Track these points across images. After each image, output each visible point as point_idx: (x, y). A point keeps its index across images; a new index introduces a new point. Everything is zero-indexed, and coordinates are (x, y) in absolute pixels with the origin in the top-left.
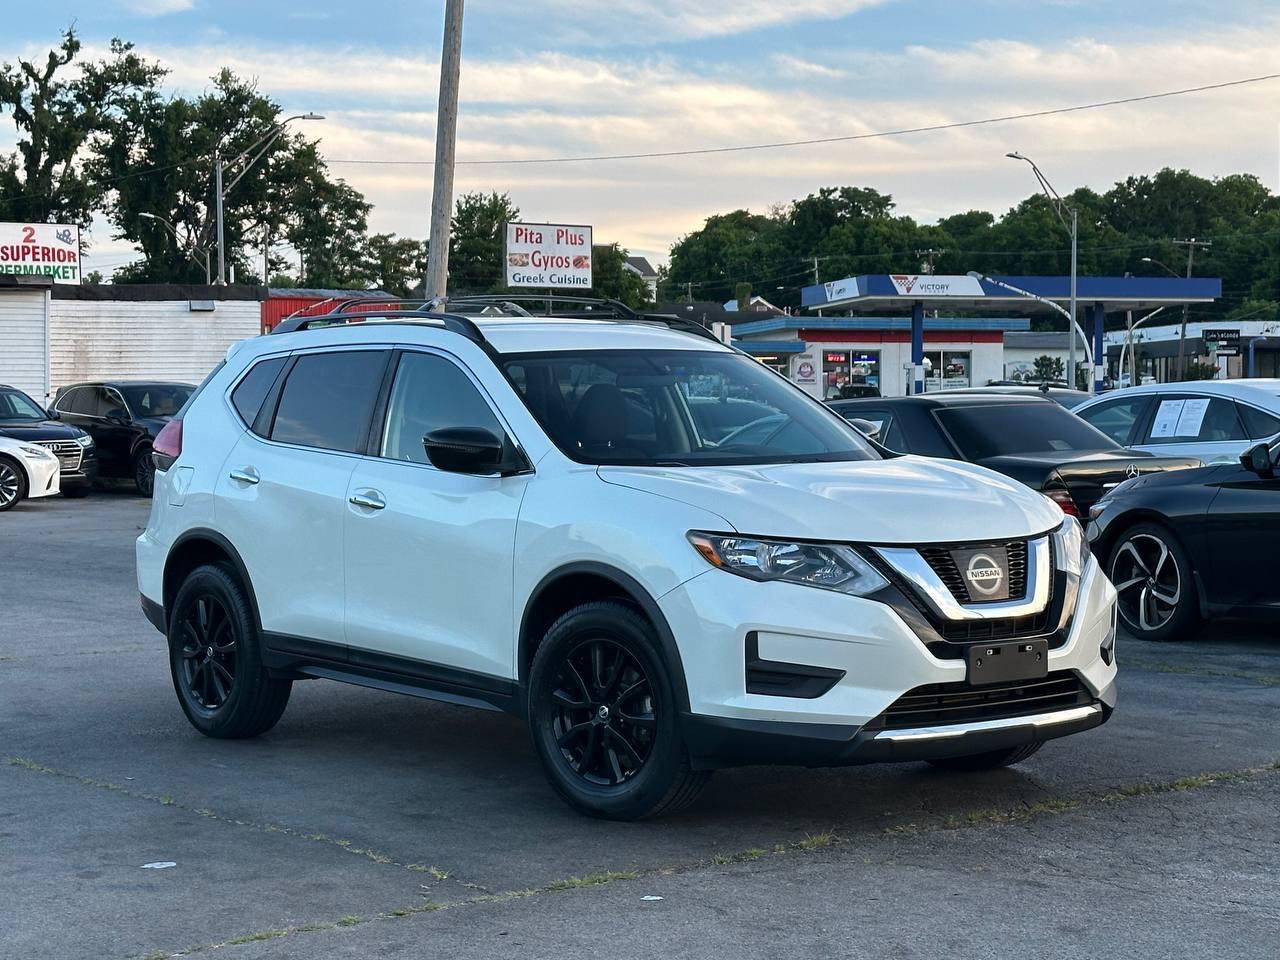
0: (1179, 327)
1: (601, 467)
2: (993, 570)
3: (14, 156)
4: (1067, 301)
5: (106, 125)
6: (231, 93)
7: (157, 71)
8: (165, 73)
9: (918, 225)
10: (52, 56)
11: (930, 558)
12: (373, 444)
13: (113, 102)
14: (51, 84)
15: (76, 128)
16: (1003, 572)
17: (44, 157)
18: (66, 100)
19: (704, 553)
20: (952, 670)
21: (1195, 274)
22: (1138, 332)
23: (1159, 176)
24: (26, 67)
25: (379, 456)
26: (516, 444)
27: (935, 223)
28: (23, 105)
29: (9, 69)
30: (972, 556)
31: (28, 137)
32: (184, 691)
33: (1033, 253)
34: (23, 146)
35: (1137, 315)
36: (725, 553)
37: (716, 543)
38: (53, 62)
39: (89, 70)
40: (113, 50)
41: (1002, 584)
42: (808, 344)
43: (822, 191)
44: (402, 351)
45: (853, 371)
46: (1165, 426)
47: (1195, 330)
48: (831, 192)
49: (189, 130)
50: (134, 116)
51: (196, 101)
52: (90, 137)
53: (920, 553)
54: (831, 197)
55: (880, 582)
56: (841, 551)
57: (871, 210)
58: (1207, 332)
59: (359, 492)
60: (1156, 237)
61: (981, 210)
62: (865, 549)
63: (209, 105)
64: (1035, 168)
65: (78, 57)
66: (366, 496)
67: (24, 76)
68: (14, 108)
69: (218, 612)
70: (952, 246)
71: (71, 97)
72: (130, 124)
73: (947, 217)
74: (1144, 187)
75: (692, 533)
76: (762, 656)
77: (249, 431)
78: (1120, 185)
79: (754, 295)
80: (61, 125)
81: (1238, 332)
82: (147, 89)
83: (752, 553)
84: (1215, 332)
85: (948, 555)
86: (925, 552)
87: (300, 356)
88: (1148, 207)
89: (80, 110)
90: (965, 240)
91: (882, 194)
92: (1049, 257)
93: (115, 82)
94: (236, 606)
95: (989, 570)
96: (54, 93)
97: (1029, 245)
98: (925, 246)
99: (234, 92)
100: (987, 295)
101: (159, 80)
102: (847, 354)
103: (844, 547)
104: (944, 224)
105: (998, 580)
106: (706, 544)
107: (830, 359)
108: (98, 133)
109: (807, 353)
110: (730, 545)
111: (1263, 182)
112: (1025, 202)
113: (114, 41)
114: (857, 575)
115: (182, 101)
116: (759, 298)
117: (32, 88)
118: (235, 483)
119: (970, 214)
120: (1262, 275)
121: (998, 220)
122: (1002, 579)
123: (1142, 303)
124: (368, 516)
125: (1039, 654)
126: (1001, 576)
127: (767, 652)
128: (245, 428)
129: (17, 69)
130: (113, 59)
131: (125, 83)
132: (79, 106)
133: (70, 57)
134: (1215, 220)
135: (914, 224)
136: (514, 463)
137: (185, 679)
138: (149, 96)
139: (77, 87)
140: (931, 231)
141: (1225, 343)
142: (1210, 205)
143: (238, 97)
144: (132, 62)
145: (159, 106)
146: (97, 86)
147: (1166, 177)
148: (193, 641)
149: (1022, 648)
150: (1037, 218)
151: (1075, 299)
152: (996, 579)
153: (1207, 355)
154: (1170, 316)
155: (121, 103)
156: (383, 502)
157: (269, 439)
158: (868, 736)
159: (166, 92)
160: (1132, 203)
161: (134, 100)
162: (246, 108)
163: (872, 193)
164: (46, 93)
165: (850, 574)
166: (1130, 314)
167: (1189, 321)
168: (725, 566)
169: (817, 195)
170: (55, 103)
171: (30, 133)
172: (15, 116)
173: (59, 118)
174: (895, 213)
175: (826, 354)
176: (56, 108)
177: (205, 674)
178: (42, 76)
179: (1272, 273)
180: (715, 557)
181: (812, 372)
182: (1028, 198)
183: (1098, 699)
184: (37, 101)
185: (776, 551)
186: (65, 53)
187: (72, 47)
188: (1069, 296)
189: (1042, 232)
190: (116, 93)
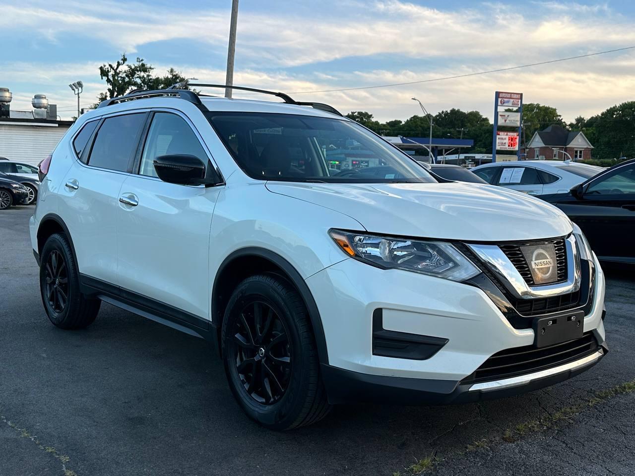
0: (457, 155)
1: (268, 182)
2: (548, 260)
3: (106, 93)
4: (428, 146)
5: (135, 84)
6: (173, 76)
7: (150, 68)
8: (153, 69)
9: (380, 124)
10: (118, 62)
11: (507, 253)
12: (136, 167)
13: (138, 77)
14: (118, 71)
15: (126, 85)
16: (554, 262)
17: (116, 94)
18: (123, 76)
19: (342, 247)
20: (525, 337)
21: (463, 138)
22: (445, 156)
23: (451, 111)
24: (110, 65)
25: (139, 174)
26: (215, 167)
27: (385, 123)
28: (109, 77)
29: (105, 66)
30: (535, 250)
31: (111, 87)
32: (47, 301)
33: (414, 132)
34: (109, 90)
35: (446, 151)
36: (356, 245)
37: (351, 239)
38: (119, 64)
39: (130, 67)
40: (138, 61)
41: (553, 271)
42: (347, 158)
43: (352, 113)
44: (155, 112)
45: (361, 166)
46: (505, 179)
47: (462, 156)
48: (354, 113)
49: (161, 87)
50: (144, 82)
51: (163, 78)
52: (130, 88)
53: (501, 248)
54: (355, 114)
55: (472, 270)
56: (443, 246)
57: (366, 119)
58: (465, 157)
59: (125, 195)
60: (449, 129)
61: (398, 119)
62: (462, 246)
63: (167, 79)
64: (420, 103)
65: (126, 63)
66: (129, 198)
67: (109, 68)
68: (106, 78)
69: (60, 260)
70: (390, 130)
71: (124, 75)
72: (142, 84)
73: (388, 122)
74: (446, 114)
75: (333, 230)
76: (386, 326)
77: (78, 160)
78: (439, 113)
79: (330, 144)
80: (121, 84)
81: (475, 157)
82: (148, 74)
83: (376, 246)
84: (468, 157)
85: (519, 250)
86: (504, 247)
87: (106, 118)
88: (447, 120)
89: (127, 79)
90: (393, 128)
91: (370, 114)
92: (418, 133)
93: (138, 71)
94: (67, 258)
95: (545, 260)
96: (119, 74)
97: (413, 130)
98: (382, 129)
99: (174, 75)
100: (403, 143)
101: (151, 71)
102: (359, 161)
103: (447, 244)
104: (388, 123)
105: (551, 268)
106: (343, 239)
107: (354, 163)
108: (132, 87)
109: (347, 161)
110: (360, 240)
111: (481, 114)
112: (412, 118)
113: (138, 58)
114: (456, 265)
115: (158, 78)
116: (332, 145)
117: (112, 72)
118: (67, 188)
119: (395, 121)
120: (480, 141)
121: (403, 123)
122: (553, 267)
123: (449, 147)
124: (128, 210)
125: (579, 322)
126: (552, 265)
127: (389, 324)
128: (77, 159)
129: (107, 66)
130: (137, 64)
131: (141, 72)
132: (127, 78)
133: (124, 63)
134: (466, 124)
135: (379, 123)
136: (215, 179)
137: (47, 295)
138: (148, 76)
139: (126, 72)
140: (384, 125)
141: (471, 160)
142: (466, 120)
143: (176, 78)
144: (143, 65)
145: (151, 79)
146: (132, 72)
147: (453, 111)
148: (50, 275)
149: (569, 318)
150: (415, 122)
151: (431, 145)
152: (550, 267)
153: (465, 163)
154: (456, 152)
155: (140, 77)
156: (137, 202)
157: (87, 164)
158: (464, 388)
159: (154, 74)
160: (443, 118)
161: (143, 77)
162: (178, 80)
163: (366, 114)
164: (116, 74)
165: (451, 265)
166: (444, 150)
167: (461, 153)
168: (357, 257)
169: (350, 114)
170: (119, 77)
171: (111, 86)
172: (107, 81)
173: (120, 82)
174: (373, 120)
175: (353, 161)
176: (119, 79)
177: (55, 294)
178: (115, 68)
179: (483, 140)
180: (350, 250)
181: (349, 166)
182: (412, 116)
183: (602, 346)
184: (113, 76)
185: (394, 245)
186: (122, 62)
187: (125, 60)
188: (429, 144)
189: (416, 126)
190: (138, 75)
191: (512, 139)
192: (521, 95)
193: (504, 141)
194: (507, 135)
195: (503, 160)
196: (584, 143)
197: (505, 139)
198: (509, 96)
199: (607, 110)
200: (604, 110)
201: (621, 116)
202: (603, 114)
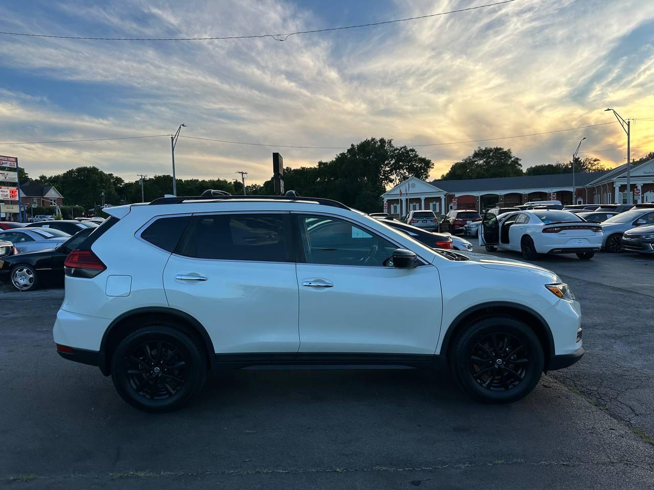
19: (555, 293)
106: (556, 289)
124: (321, 291)
168: (563, 297)
180: (560, 294)
191: (13, 192)
192: (16, 158)
193: (6, 194)
194: (8, 189)
195: (7, 208)
196: (57, 194)
197: (7, 192)
198: (6, 159)
199: (67, 172)
200: (65, 172)
201: (78, 176)
202: (64, 174)
